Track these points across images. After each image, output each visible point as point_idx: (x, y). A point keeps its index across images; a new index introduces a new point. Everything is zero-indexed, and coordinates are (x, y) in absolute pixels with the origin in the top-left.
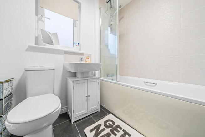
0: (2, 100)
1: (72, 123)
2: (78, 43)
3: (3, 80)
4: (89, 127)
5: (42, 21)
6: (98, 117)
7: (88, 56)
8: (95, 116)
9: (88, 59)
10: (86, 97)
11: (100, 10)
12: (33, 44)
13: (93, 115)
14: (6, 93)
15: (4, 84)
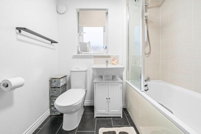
0: (60, 88)
1: (95, 117)
2: (106, 47)
3: (60, 77)
4: (105, 128)
5: (82, 36)
6: (118, 123)
7: (114, 58)
8: (116, 121)
9: (114, 61)
10: (107, 99)
11: (127, 6)
12: (76, 54)
13: (113, 118)
14: (62, 84)
15: (61, 79)
